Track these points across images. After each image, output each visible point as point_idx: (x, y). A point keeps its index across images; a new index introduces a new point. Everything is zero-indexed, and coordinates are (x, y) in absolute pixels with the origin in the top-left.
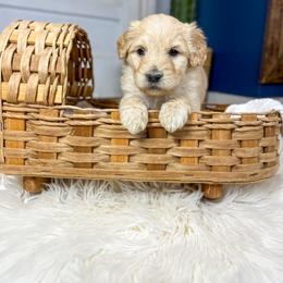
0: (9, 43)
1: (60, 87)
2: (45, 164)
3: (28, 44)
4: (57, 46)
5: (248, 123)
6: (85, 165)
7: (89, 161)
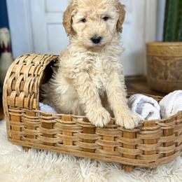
0: (12, 73)
1: (35, 100)
2: (30, 141)
3: (21, 74)
4: (34, 75)
5: (147, 128)
6: (49, 144)
7: (51, 142)
